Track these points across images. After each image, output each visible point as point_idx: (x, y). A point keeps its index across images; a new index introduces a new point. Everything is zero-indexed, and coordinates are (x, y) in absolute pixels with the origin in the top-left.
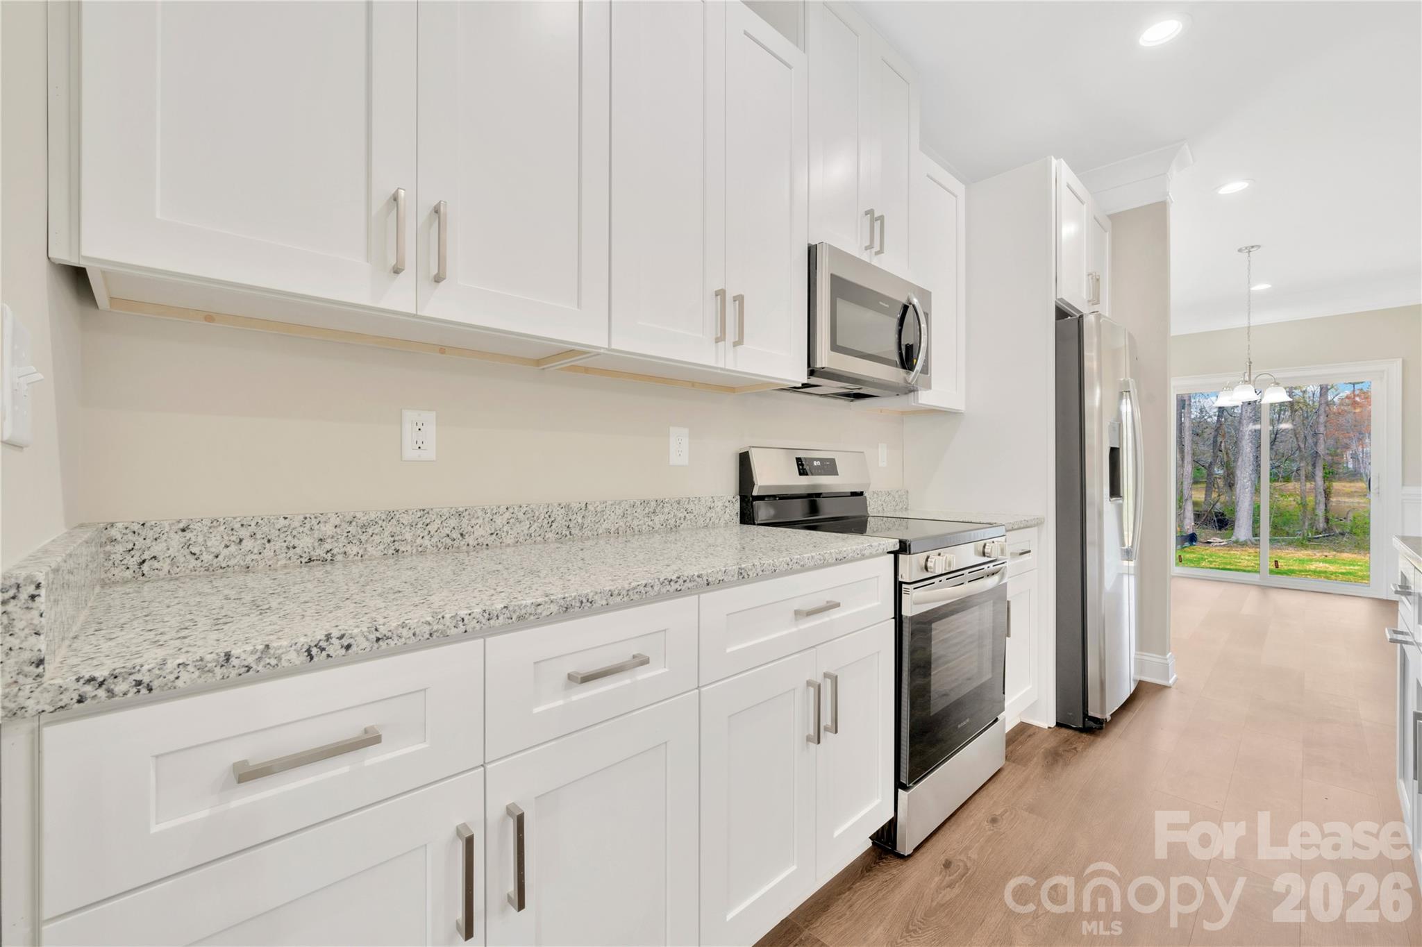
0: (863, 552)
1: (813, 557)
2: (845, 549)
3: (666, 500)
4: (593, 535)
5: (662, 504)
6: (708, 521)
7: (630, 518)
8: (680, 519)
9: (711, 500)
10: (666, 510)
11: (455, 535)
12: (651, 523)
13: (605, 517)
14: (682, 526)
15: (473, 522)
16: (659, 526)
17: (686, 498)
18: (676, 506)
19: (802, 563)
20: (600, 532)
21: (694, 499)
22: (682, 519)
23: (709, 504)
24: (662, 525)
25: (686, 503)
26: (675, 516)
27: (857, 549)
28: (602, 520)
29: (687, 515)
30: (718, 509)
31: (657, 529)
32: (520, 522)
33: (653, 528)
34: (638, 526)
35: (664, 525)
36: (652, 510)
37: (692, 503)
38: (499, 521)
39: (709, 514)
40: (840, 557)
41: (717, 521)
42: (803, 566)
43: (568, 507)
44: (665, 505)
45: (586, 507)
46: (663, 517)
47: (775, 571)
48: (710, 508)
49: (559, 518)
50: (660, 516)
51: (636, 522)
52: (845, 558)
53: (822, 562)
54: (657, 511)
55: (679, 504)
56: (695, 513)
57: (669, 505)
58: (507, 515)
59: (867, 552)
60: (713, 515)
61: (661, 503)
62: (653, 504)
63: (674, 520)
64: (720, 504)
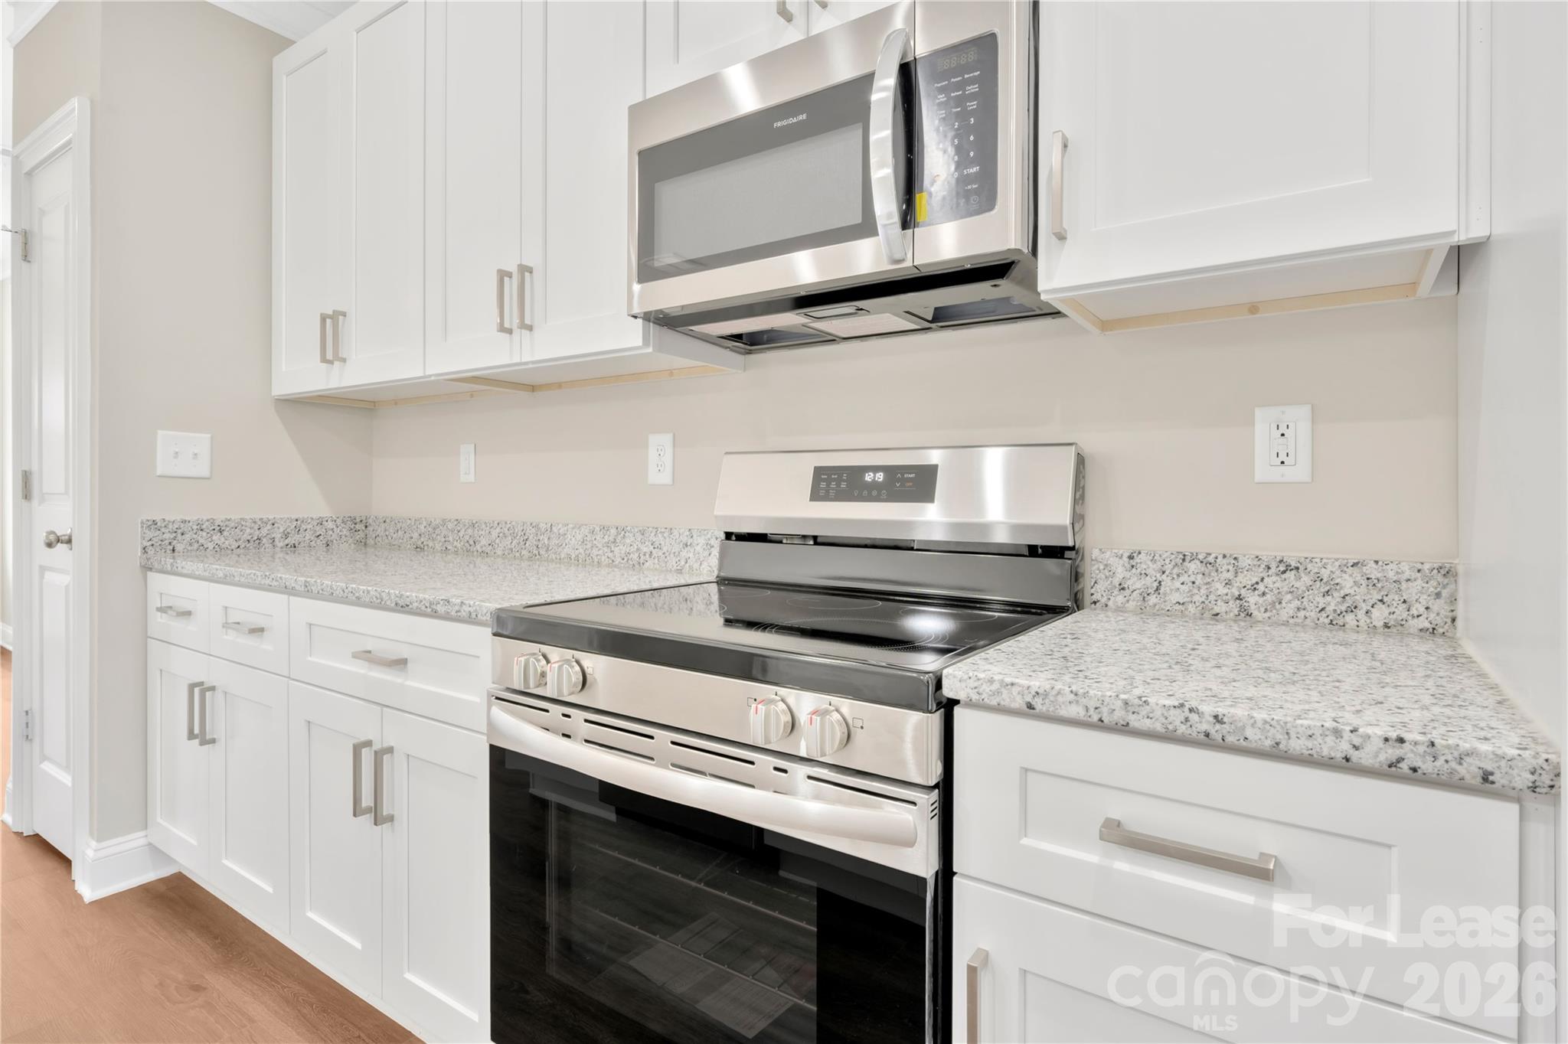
0: (434, 607)
1: (368, 592)
2: (408, 594)
3: (629, 528)
4: (556, 559)
5: (623, 532)
6: (683, 563)
7: (589, 546)
8: (645, 555)
9: (688, 533)
10: (628, 541)
11: (471, 542)
12: (610, 555)
13: (567, 541)
14: (647, 564)
15: (481, 533)
16: (620, 560)
17: (653, 528)
18: (639, 537)
19: (357, 595)
20: (563, 556)
21: (663, 530)
22: (647, 556)
23: (684, 539)
24: (623, 559)
25: (653, 534)
26: (638, 549)
27: (425, 599)
28: (564, 544)
29: (654, 551)
30: (698, 548)
31: (617, 562)
32: (505, 537)
33: (613, 561)
34: (597, 555)
35: (626, 560)
36: (611, 539)
37: (660, 535)
38: (495, 534)
39: (684, 554)
40: (401, 602)
41: (696, 566)
42: (358, 598)
43: (537, 527)
44: (627, 534)
45: (551, 529)
46: (624, 549)
47: (332, 594)
48: (687, 545)
49: (531, 538)
50: (621, 547)
51: (595, 552)
52: (408, 606)
53: (379, 601)
54: (618, 541)
55: (643, 534)
56: (665, 549)
57: (631, 535)
58: (498, 530)
59: (441, 609)
60: (691, 555)
61: (622, 530)
62: (613, 531)
63: (637, 555)
64: (702, 541)
